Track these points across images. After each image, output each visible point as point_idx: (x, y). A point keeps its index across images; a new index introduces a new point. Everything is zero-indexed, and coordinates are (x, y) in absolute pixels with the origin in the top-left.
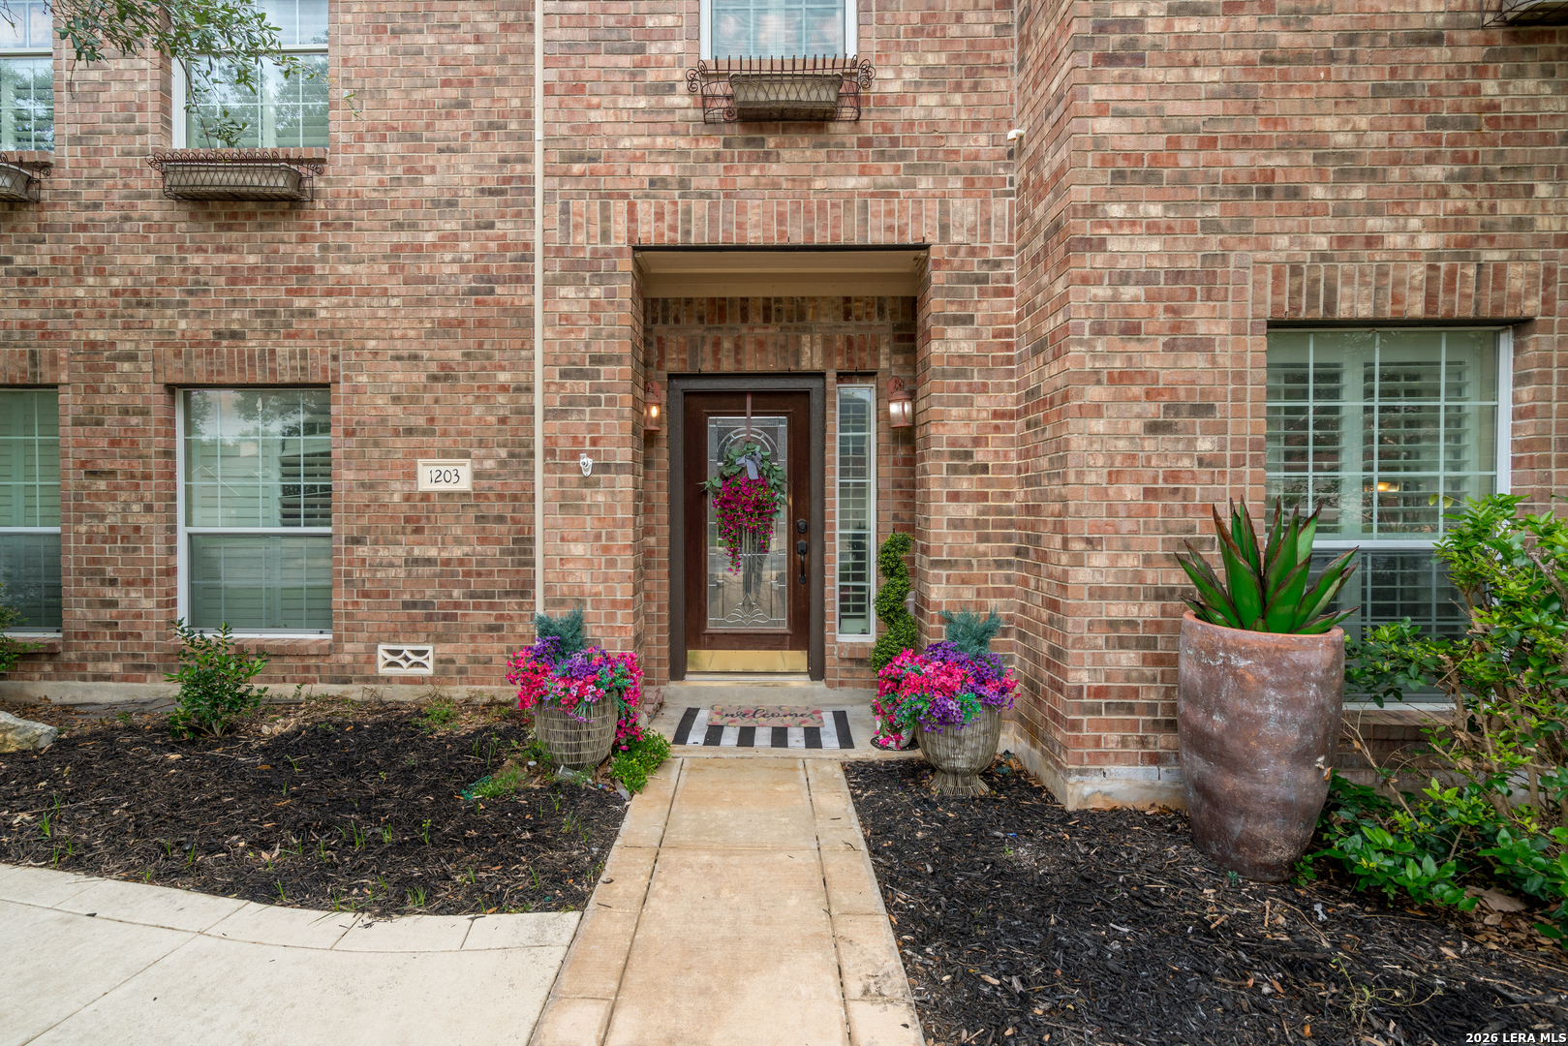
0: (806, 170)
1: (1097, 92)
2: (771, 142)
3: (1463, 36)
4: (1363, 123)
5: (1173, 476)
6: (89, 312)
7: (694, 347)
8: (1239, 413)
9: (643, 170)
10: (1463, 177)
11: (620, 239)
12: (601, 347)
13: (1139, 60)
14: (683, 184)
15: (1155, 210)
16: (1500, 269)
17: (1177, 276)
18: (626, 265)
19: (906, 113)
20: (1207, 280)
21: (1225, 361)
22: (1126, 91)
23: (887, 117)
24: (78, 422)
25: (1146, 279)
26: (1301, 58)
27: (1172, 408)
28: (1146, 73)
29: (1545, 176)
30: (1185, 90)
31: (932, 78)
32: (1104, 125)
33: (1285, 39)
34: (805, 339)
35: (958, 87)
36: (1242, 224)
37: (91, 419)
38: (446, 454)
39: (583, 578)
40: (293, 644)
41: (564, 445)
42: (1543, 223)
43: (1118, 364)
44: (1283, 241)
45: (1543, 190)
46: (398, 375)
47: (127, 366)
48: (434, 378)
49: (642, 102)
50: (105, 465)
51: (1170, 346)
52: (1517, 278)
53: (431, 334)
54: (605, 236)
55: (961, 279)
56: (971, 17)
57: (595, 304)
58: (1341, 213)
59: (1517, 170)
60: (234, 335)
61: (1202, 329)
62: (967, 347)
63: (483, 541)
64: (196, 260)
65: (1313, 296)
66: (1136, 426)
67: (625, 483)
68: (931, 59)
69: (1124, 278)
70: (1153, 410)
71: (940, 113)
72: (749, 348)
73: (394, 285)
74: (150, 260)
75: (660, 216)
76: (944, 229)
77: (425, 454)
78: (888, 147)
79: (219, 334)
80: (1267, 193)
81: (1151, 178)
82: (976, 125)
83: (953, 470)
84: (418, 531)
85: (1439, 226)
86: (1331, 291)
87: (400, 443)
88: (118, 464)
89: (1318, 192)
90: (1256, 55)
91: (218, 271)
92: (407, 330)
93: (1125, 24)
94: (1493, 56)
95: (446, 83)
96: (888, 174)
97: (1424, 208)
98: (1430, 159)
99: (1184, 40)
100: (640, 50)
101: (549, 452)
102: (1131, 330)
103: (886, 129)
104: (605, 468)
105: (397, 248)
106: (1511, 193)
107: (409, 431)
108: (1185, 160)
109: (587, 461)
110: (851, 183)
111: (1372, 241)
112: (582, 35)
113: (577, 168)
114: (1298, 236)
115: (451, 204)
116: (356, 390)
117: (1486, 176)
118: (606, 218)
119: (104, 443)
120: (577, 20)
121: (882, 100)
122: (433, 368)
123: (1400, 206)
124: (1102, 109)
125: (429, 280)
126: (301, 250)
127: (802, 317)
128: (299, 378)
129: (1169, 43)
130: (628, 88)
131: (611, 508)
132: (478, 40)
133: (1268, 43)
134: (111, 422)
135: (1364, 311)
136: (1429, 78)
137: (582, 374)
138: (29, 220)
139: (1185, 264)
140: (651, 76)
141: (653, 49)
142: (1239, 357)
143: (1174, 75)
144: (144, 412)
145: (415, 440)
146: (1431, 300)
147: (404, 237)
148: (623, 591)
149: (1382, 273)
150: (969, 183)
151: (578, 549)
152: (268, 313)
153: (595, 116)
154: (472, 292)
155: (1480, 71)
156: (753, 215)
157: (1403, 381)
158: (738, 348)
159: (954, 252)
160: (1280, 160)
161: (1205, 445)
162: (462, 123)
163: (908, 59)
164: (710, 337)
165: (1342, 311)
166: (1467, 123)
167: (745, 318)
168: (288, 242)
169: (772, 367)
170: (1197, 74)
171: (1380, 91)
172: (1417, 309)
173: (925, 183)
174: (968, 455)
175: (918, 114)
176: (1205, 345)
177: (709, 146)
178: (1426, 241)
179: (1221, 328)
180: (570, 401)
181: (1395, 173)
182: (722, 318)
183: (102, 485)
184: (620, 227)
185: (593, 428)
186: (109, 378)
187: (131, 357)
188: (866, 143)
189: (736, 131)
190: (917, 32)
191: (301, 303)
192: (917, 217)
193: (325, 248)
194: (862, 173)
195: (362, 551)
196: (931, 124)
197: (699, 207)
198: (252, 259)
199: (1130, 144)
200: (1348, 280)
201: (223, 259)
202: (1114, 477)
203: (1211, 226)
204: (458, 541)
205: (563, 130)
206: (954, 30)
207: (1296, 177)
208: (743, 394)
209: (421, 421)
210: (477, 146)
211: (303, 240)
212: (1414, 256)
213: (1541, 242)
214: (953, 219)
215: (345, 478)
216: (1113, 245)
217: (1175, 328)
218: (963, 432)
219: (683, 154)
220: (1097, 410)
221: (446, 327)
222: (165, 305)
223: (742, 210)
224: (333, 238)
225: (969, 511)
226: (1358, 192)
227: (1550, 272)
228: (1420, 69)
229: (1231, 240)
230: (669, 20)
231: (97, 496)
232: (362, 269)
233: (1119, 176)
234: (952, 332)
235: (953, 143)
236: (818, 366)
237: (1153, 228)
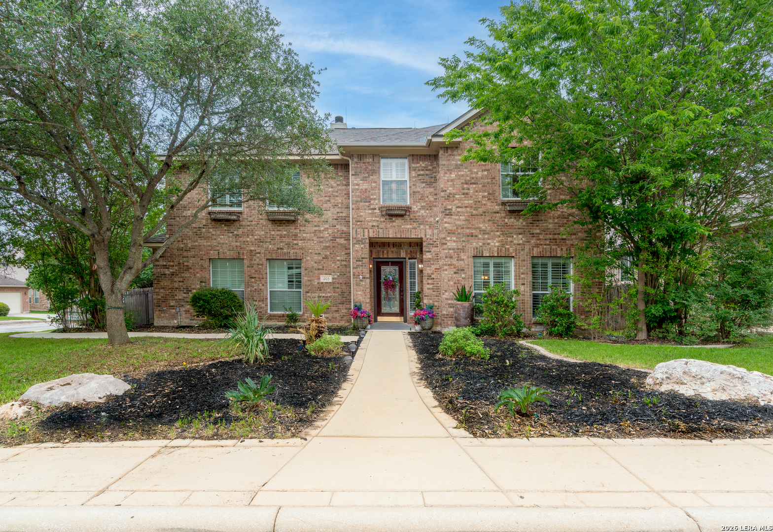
0: (400, 224)
1: (445, 220)
2: (394, 219)
3: (502, 212)
4: (487, 225)
5: (458, 280)
6: (250, 243)
7: (378, 252)
8: (468, 271)
9: (370, 224)
10: (502, 234)
11: (366, 237)
12: (363, 256)
13: (452, 215)
14: (378, 226)
15: (455, 239)
16: (508, 249)
17: (458, 249)
18: (368, 241)
19: (418, 214)
20: (463, 250)
21: (466, 262)
22: (450, 219)
23: (415, 215)
24: (248, 267)
25: (453, 249)
26: (477, 215)
27: (458, 270)
28: (453, 217)
29: (515, 234)
30: (459, 220)
31: (423, 208)
32: (446, 225)
33: (474, 212)
34: (402, 251)
35: (428, 209)
36: (468, 241)
37: (251, 266)
38: (326, 274)
39: (361, 298)
41: (357, 274)
42: (515, 242)
43: (449, 263)
44: (475, 244)
45: (515, 236)
46: (316, 257)
47: (258, 255)
48: (324, 258)
49: (370, 212)
50: (254, 276)
51: (457, 260)
52: (511, 250)
53: (323, 249)
54: (364, 236)
55: (429, 244)
56: (430, 197)
57: (362, 248)
58: (484, 239)
59: (511, 233)
60: (281, 249)
61: (462, 257)
62: (430, 257)
63: (334, 292)
64: (273, 233)
65: (480, 252)
66: (452, 273)
67: (368, 281)
68: (423, 204)
69: (450, 249)
70: (455, 270)
71: (424, 214)
72: (390, 253)
73: (315, 238)
74: (263, 233)
75: (374, 232)
76: (426, 235)
77: (322, 274)
78: (415, 220)
79: (278, 249)
80: (472, 236)
81: (453, 233)
82: (431, 216)
83: (428, 279)
84: (320, 290)
85: (499, 242)
86: (482, 252)
87: (316, 272)
88: (257, 276)
89: (480, 236)
90: (470, 214)
91: (278, 235)
92: (318, 248)
93: (449, 209)
94: (507, 215)
95: (326, 196)
96: (415, 225)
97: (497, 239)
98: (497, 231)
99: (459, 212)
100: (370, 202)
101: (354, 275)
102: (451, 257)
103: (415, 217)
104: (364, 278)
105: (316, 231)
106: (510, 237)
107: (319, 269)
108: (459, 231)
109: (361, 277)
110: (408, 226)
111: (488, 244)
112: (359, 199)
113: (358, 223)
114: (477, 243)
115: (327, 222)
116: (307, 260)
117: (506, 234)
118: (364, 232)
119: (254, 271)
120: (358, 196)
121: (414, 211)
122: (323, 256)
123: (493, 239)
124: (446, 223)
125: (322, 237)
126: (295, 231)
127: (401, 246)
128: (295, 258)
129: (456, 213)
130: (368, 208)
131: (365, 285)
132: (332, 188)
133: (472, 212)
134: (255, 267)
135: (488, 255)
136: (497, 219)
137: (360, 261)
138: (237, 224)
139: (459, 247)
140: (372, 207)
141: (372, 202)
142: (468, 262)
143: (457, 217)
144: (262, 265)
145: (320, 271)
146: (498, 253)
147: (317, 228)
148: (368, 300)
149: (490, 249)
150: (430, 227)
151: (359, 293)
152: (288, 244)
153: (361, 214)
154: (332, 240)
155: (505, 218)
156: (390, 232)
157: (497, 265)
158: (388, 253)
159: (427, 239)
160: (474, 231)
161: (463, 276)
162: (329, 205)
163: (418, 204)
164: (382, 250)
165: (484, 255)
166: (503, 226)
167: (389, 246)
168: (292, 229)
169: (395, 257)
170: (461, 217)
171: (489, 220)
172: (496, 255)
173: (422, 227)
174: (431, 276)
175: (420, 214)
176: (463, 260)
177: (382, 220)
178: (497, 244)
179: (465, 257)
180: (358, 266)
181: (492, 233)
182: (384, 246)
183: (253, 280)
184: (366, 234)
185: (362, 271)
186: (255, 257)
187: (259, 253)
188: (411, 219)
189: (387, 217)
190: (420, 199)
191: (295, 242)
192: (421, 233)
193: (300, 231)
194: (411, 224)
195: (309, 294)
196: (423, 216)
197: (381, 231)
198: (285, 233)
199: (450, 228)
200: (485, 250)
201: (279, 233)
202: (449, 281)
203: (463, 241)
204: (329, 292)
205: (355, 216)
206: (427, 199)
207: (476, 234)
208: (389, 262)
209: (321, 267)
210: (332, 209)
211: (296, 229)
212: (495, 246)
213: (515, 244)
214: (427, 233)
215: (304, 279)
216: (448, 244)
217: (458, 257)
218: (430, 272)
219: (378, 221)
220: (446, 270)
221: (326, 248)
222: (266, 242)
223: (389, 231)
224: (303, 228)
225: (431, 286)
226: (486, 236)
227: (516, 249)
228: (495, 217)
229: (467, 243)
230: (375, 197)
231: (252, 282)
232: (308, 235)
233: (449, 233)
234: (427, 254)
235: (427, 220)
236: (404, 257)
237: (454, 241)
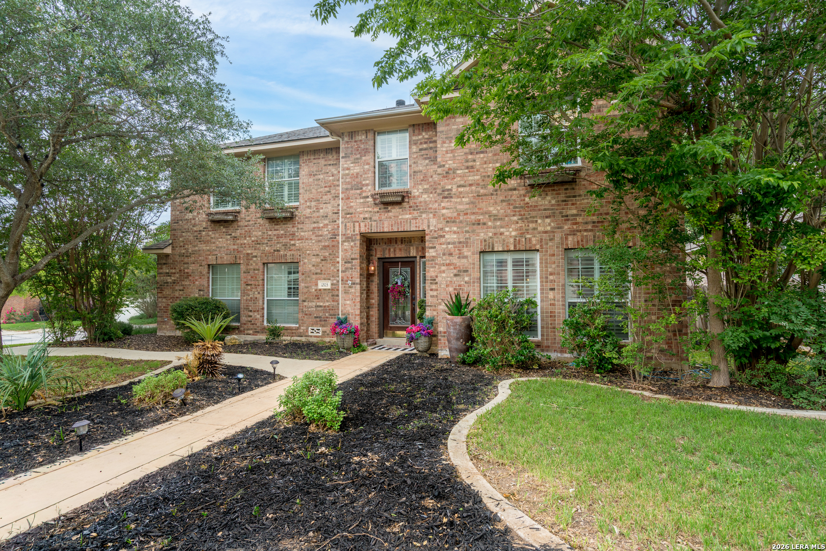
0: (397, 214)
1: (443, 204)
2: (390, 208)
3: (521, 188)
4: (499, 208)
5: (460, 286)
6: (247, 246)
7: (384, 250)
8: (474, 272)
9: (362, 216)
10: (522, 219)
11: (357, 232)
12: (353, 256)
13: (451, 197)
14: (370, 218)
15: (455, 229)
16: (530, 239)
17: (460, 243)
18: (358, 237)
19: (420, 199)
20: (466, 243)
21: (470, 260)
22: (449, 204)
23: (415, 201)
24: (244, 272)
25: (454, 243)
26: (485, 195)
27: (459, 271)
28: (453, 200)
29: (540, 218)
30: (461, 203)
31: (426, 191)
32: (444, 211)
33: (482, 191)
34: (412, 248)
35: (431, 193)
36: (473, 231)
37: (247, 272)
38: (325, 279)
39: (349, 309)
40: (290, 327)
41: (345, 278)
42: (540, 229)
43: (448, 262)
44: (482, 234)
45: (539, 221)
46: (314, 259)
47: (255, 259)
48: (322, 260)
49: (362, 201)
50: (250, 283)
51: (459, 258)
52: (534, 241)
53: (322, 249)
54: (354, 231)
55: (433, 238)
56: (434, 176)
57: (352, 247)
58: (494, 228)
59: (533, 217)
60: (278, 251)
61: (465, 254)
62: (434, 254)
63: (333, 301)
64: (270, 233)
65: (489, 246)
66: (452, 275)
67: (358, 287)
68: (425, 187)
69: (449, 243)
70: (455, 271)
71: (427, 199)
72: (397, 250)
73: (313, 237)
74: (260, 233)
75: (365, 226)
76: (429, 226)
77: (320, 279)
78: (416, 208)
79: (274, 251)
80: (479, 224)
81: (454, 222)
82: (436, 201)
83: (431, 283)
84: (318, 299)
85: (516, 230)
86: (493, 245)
87: (314, 276)
88: (253, 283)
89: (490, 224)
90: (475, 195)
91: (275, 235)
92: (316, 248)
93: (448, 190)
94: (528, 192)
95: (325, 187)
96: (416, 214)
97: (513, 226)
98: (514, 215)
99: (461, 193)
100: (362, 189)
101: (342, 280)
102: (451, 254)
103: (415, 203)
104: (354, 284)
105: (314, 228)
106: (532, 222)
107: (316, 274)
108: (461, 218)
109: (350, 282)
110: (407, 216)
111: (501, 234)
112: (349, 186)
113: (348, 216)
114: (486, 234)
115: (326, 216)
116: (304, 263)
117: (527, 218)
118: (354, 227)
119: (250, 277)
120: (349, 183)
121: (414, 197)
122: (322, 258)
123: (507, 226)
124: (444, 208)
125: (321, 236)
126: (293, 230)
127: (411, 242)
128: (292, 261)
129: (458, 194)
130: (359, 197)
131: (355, 293)
132: (333, 176)
133: (479, 192)
134: (251, 272)
135: (500, 249)
136: (513, 198)
137: (349, 262)
138: (235, 224)
139: (461, 240)
140: (364, 195)
141: (364, 188)
142: (474, 260)
143: (459, 200)
144: (258, 270)
145: (318, 276)
146: (515, 246)
147: (316, 225)
148: (358, 312)
149: (504, 241)
150: (434, 215)
151: (348, 302)
152: (285, 245)
153: (352, 204)
154: (331, 238)
155: (524, 196)
156: (386, 225)
157: (516, 263)
158: (395, 251)
159: (431, 231)
160: (481, 217)
161: (466, 279)
162: (329, 196)
163: (420, 187)
164: (388, 248)
165: (496, 250)
166: (522, 207)
167: (396, 243)
168: (289, 227)
169: (403, 256)
170: (463, 199)
171: (502, 201)
172: (512, 249)
173: (424, 216)
174: (435, 280)
175: (422, 200)
176: (466, 257)
177: (376, 210)
178: (514, 233)
179: (469, 254)
180: (346, 268)
181: (506, 219)
182: (391, 243)
183: (249, 287)
184: (357, 229)
185: (351, 275)
186: (251, 262)
187: (256, 257)
188: (410, 207)
189: (382, 206)
190: (422, 180)
191: (292, 242)
192: (422, 224)
193: (298, 229)
194: (410, 214)
195: (306, 304)
196: (425, 202)
197: (374, 224)
198: (282, 232)
199: (450, 215)
200: (497, 242)
201: (275, 232)
202: (447, 286)
203: (467, 232)
204: (327, 301)
205: (345, 208)
206: (430, 180)
207: (485, 221)
208: (398, 262)
209: (319, 271)
210: (332, 202)
211: (293, 227)
212: (511, 237)
213: (539, 233)
214: (431, 224)
215: (302, 285)
216: (446, 236)
217: (460, 254)
218: (433, 274)
219: (371, 212)
220: (444, 272)
221: (325, 247)
222: (263, 244)
223: (383, 224)
224: (300, 226)
225: (435, 293)
226: (498, 223)
227: (541, 239)
228: (511, 196)
229: (471, 234)
230: (368, 182)
231: (248, 290)
232: (306, 233)
233: (447, 222)
234: (431, 250)
235: (431, 206)
236: (415, 255)
237: (455, 232)
